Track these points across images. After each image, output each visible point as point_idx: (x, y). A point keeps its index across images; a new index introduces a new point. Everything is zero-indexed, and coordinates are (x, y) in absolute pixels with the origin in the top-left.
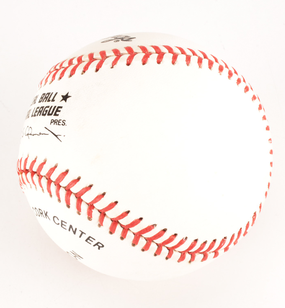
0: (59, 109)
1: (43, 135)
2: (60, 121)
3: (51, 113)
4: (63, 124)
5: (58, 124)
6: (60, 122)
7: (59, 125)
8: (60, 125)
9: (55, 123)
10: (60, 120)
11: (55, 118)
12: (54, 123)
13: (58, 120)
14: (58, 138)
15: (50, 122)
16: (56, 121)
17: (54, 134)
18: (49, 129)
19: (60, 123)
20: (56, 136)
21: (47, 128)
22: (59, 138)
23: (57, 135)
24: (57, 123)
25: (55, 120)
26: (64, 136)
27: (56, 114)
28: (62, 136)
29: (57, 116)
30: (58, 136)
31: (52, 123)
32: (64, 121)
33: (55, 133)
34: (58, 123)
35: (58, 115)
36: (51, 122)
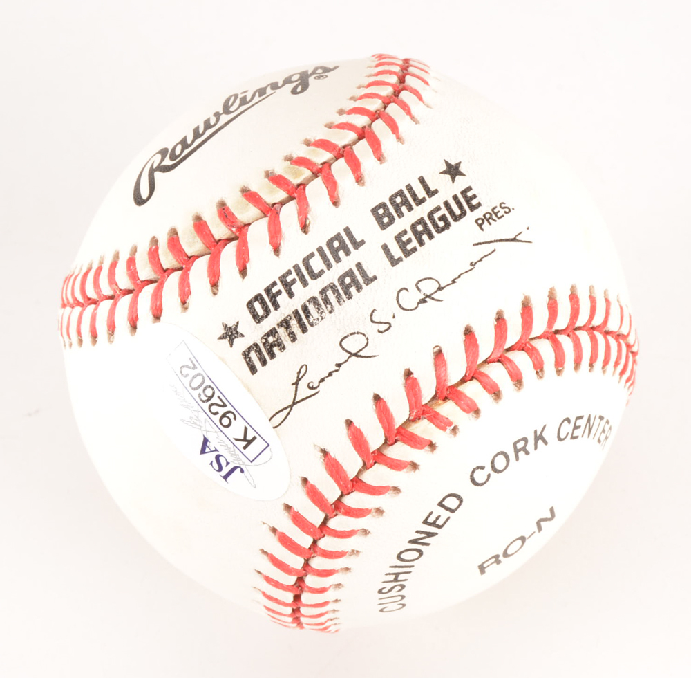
0: (470, 194)
1: (483, 259)
2: (496, 211)
3: (457, 212)
4: (507, 210)
5: (499, 218)
6: (499, 212)
7: (501, 219)
8: (503, 216)
9: (491, 221)
10: (494, 208)
11: (479, 213)
12: (486, 222)
13: (491, 212)
14: (521, 241)
15: (478, 227)
16: (488, 216)
17: (507, 240)
18: (489, 240)
19: (499, 215)
20: (514, 240)
21: (482, 241)
22: (523, 240)
23: (513, 237)
24: (494, 217)
25: (484, 216)
26: (528, 229)
27: (474, 206)
28: (525, 231)
29: (480, 208)
30: (518, 238)
31: (483, 226)
32: (503, 205)
33: (508, 238)
34: (496, 216)
35: (479, 204)
36: (480, 226)
